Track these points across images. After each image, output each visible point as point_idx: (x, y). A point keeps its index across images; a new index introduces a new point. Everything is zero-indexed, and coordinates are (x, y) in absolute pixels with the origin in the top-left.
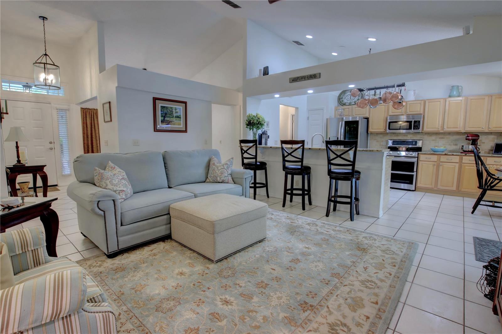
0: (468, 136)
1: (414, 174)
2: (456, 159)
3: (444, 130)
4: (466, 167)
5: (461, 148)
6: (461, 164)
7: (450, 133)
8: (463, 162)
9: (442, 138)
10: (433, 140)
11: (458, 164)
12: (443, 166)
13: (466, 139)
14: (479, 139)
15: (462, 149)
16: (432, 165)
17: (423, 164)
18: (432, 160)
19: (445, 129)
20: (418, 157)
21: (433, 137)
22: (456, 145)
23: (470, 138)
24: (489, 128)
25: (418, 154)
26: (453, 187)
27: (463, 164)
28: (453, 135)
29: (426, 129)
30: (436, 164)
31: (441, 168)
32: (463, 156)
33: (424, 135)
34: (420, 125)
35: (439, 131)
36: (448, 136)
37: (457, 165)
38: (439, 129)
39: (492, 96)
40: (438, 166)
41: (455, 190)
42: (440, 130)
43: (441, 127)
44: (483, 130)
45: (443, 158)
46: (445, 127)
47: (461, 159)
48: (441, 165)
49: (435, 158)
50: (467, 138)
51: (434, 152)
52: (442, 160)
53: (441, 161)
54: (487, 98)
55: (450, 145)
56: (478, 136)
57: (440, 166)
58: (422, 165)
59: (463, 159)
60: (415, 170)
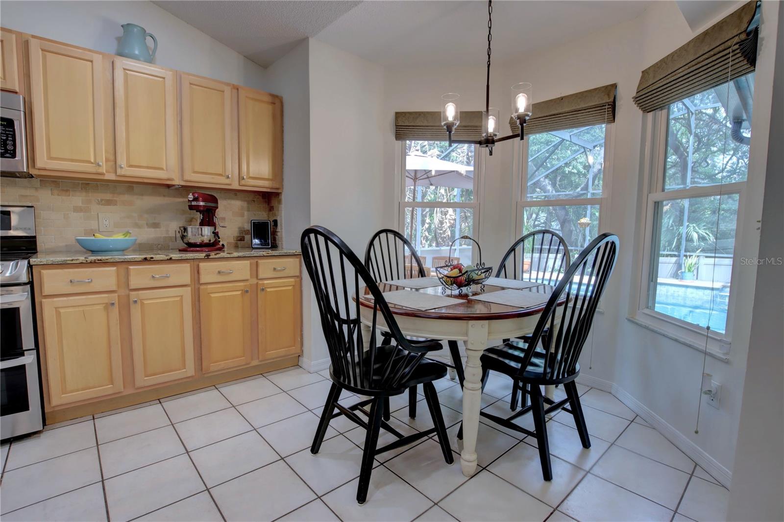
0: (196, 199)
1: (28, 360)
2: (181, 273)
3: (119, 172)
4: (213, 295)
5: (179, 235)
6: (199, 288)
7: (132, 186)
8: (202, 281)
9: (109, 203)
10: (77, 209)
11: (189, 289)
12: (142, 304)
13: (191, 208)
14: (217, 208)
15: (183, 237)
16: (101, 307)
17: (62, 311)
18: (97, 286)
19: (121, 168)
20: (31, 283)
21: (78, 199)
22: (156, 225)
23: (202, 204)
24: (241, 178)
25: (30, 267)
26: (185, 369)
27: (202, 287)
28: (142, 195)
29: (42, 161)
30: (116, 302)
31: (136, 312)
32: (201, 260)
33: (36, 189)
34: (14, 141)
35: (103, 174)
36: (126, 197)
37: (187, 292)
38: (99, 165)
39: (238, 89)
40: (126, 306)
41: (192, 377)
42: (103, 170)
43: (107, 160)
44: (227, 181)
45: (140, 276)
46: (122, 161)
47: (196, 272)
48: (135, 302)
49: (105, 278)
50: (194, 203)
51: (93, 252)
52: (134, 282)
53: (132, 287)
54: (228, 90)
55: (137, 226)
56: (215, 200)
57: (133, 306)
58: (58, 314)
59: (202, 271)
60: (27, 341)
